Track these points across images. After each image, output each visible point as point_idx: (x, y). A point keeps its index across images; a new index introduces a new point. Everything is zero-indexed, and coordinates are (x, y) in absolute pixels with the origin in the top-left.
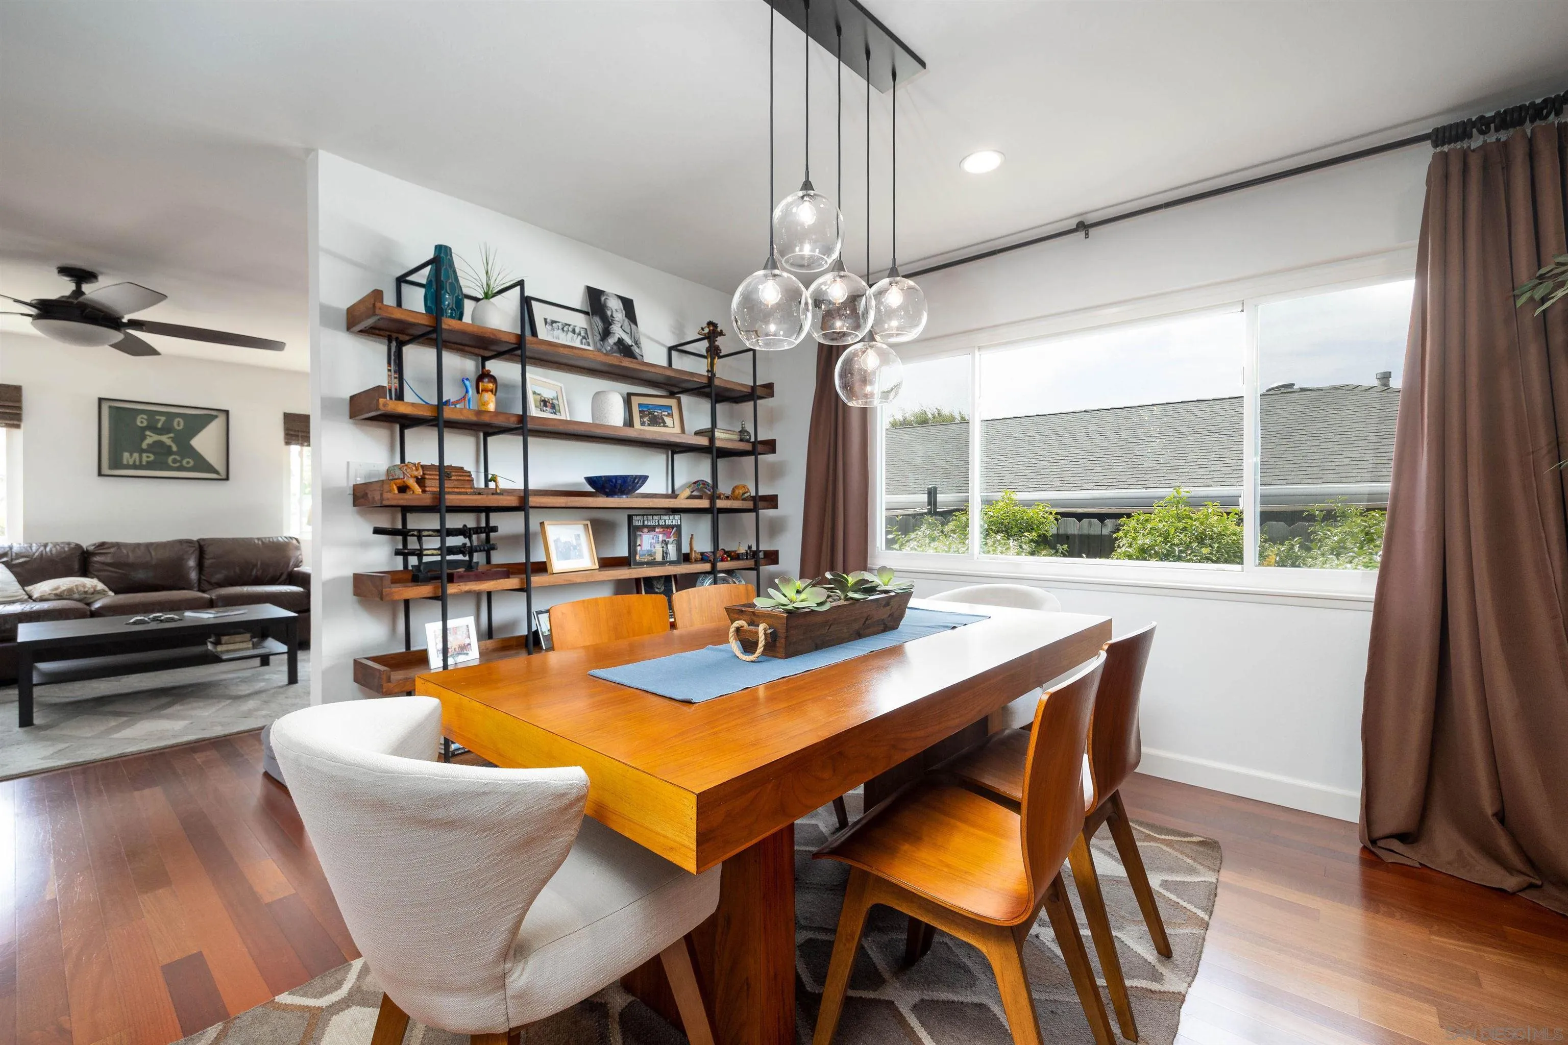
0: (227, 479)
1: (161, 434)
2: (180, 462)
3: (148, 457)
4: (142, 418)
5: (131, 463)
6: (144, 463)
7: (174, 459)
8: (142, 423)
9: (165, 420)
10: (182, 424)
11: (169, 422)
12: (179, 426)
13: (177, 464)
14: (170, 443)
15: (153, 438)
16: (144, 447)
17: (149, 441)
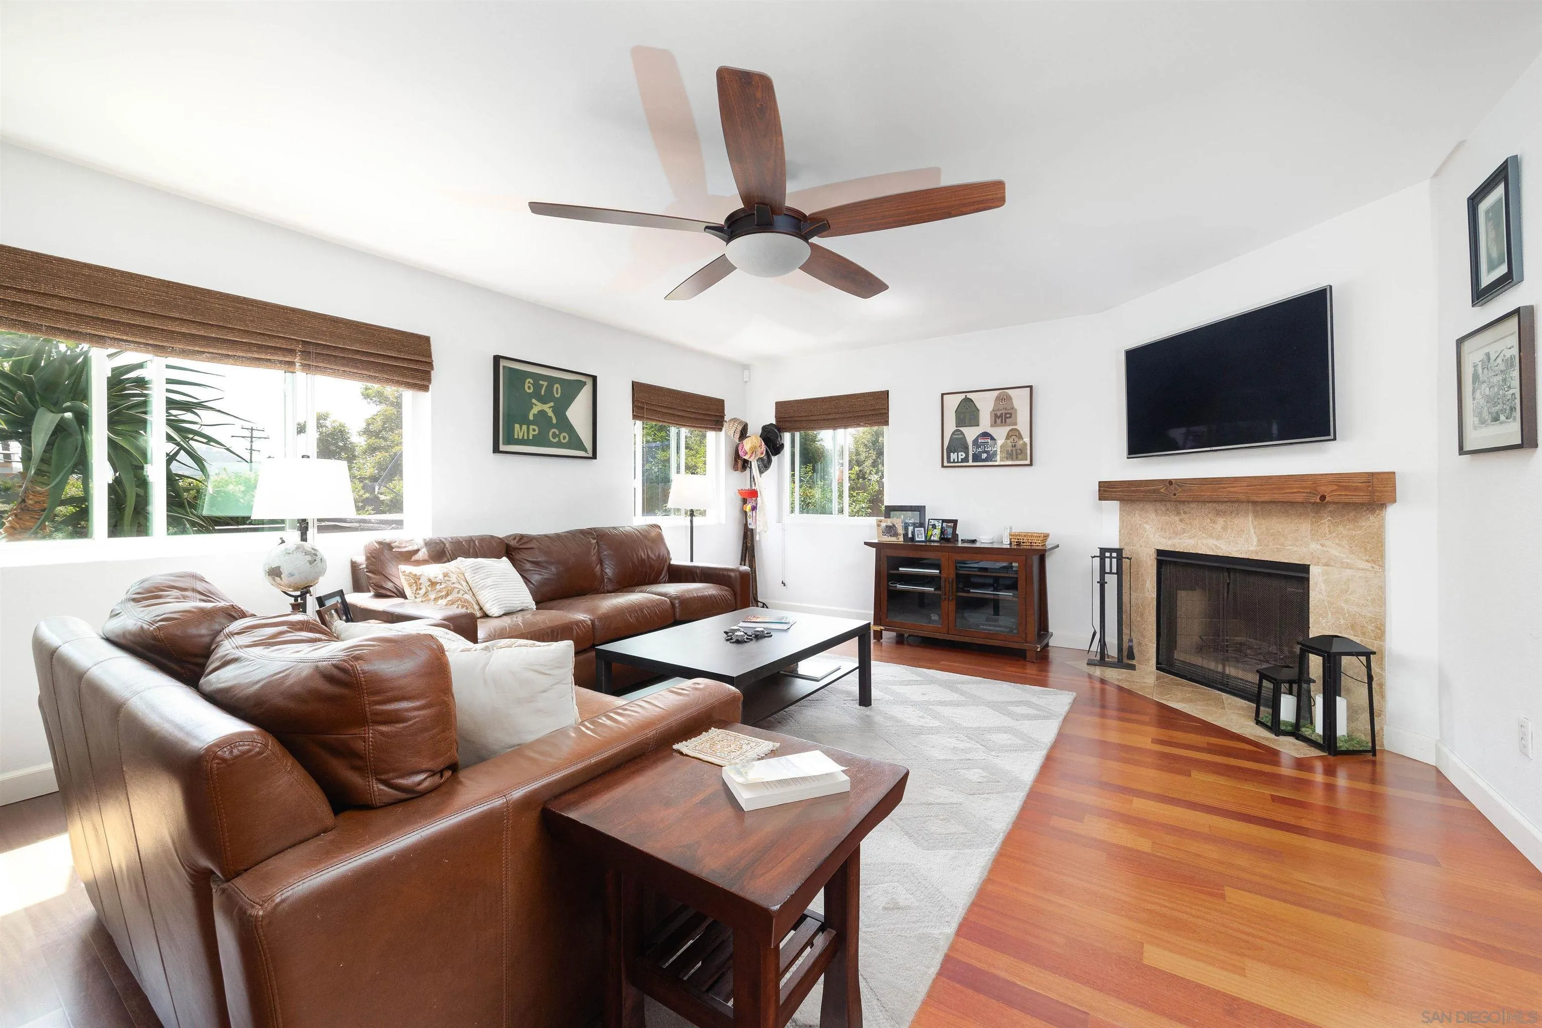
0: (593, 458)
1: (544, 403)
2: (558, 436)
3: (534, 430)
4: (529, 382)
5: (521, 437)
6: (531, 437)
7: (554, 433)
8: (529, 388)
9: (547, 386)
10: (559, 391)
11: (550, 388)
12: (557, 394)
13: (557, 439)
14: (551, 414)
15: (537, 407)
16: (531, 417)
17: (535, 410)
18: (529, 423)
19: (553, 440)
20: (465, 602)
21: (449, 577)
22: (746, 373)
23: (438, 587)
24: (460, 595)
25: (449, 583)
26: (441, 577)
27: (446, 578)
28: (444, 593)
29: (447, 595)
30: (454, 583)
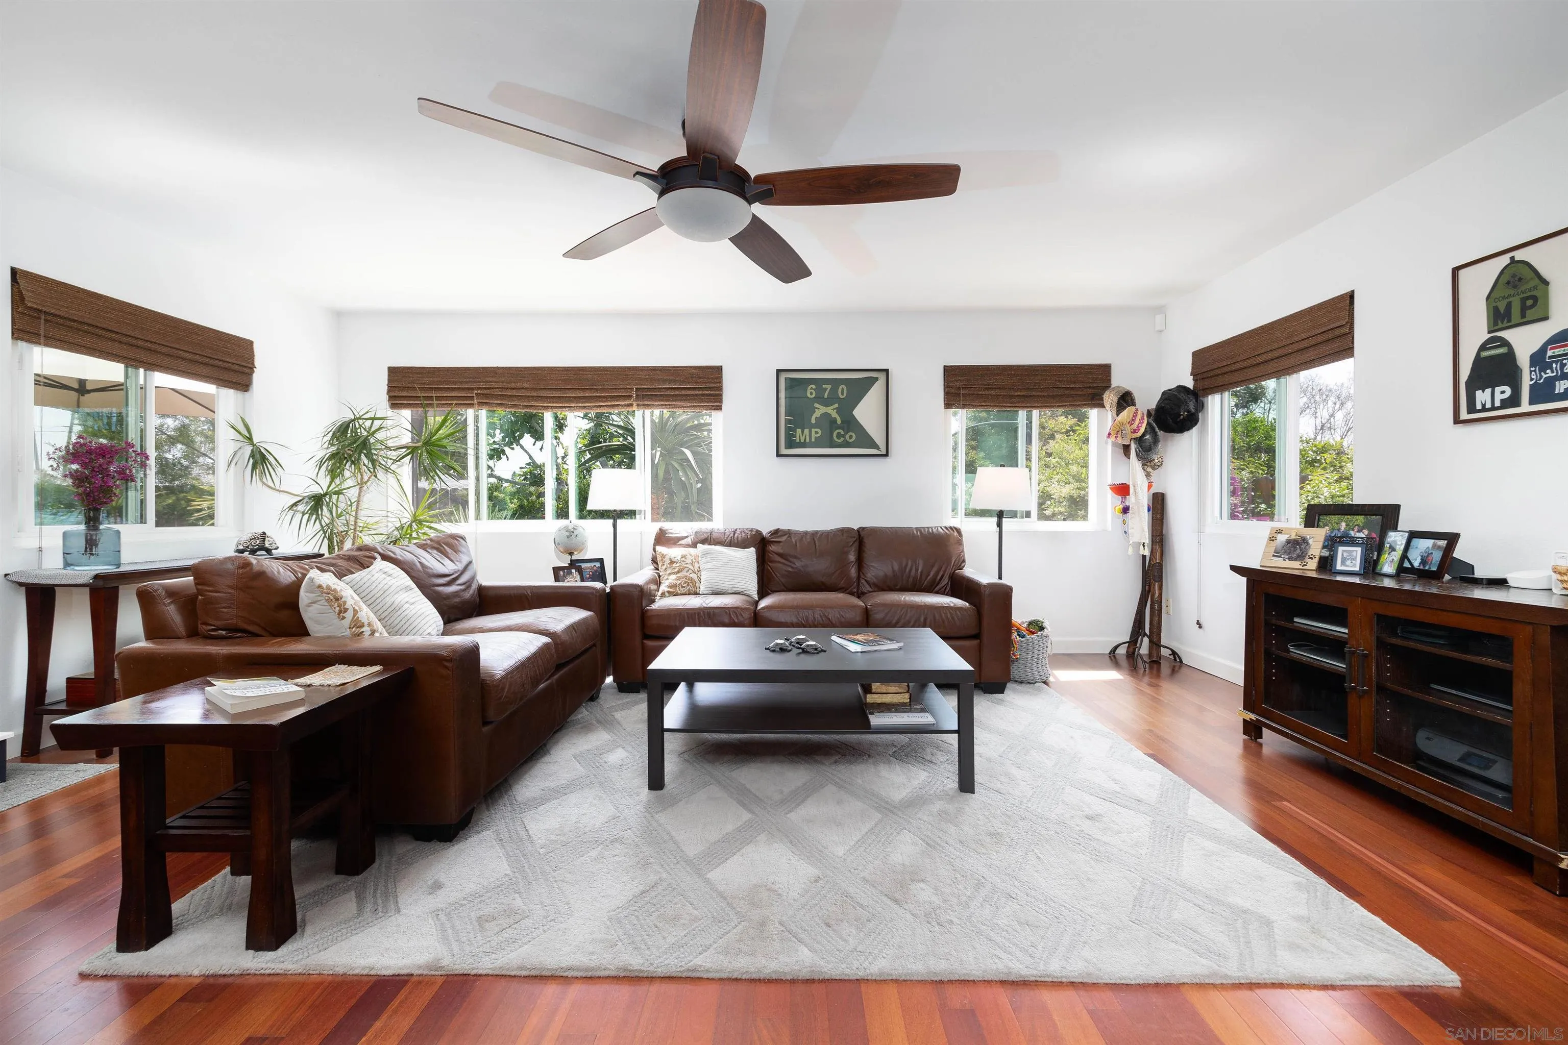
0: (887, 455)
1: (827, 406)
2: (843, 436)
3: (816, 433)
4: (811, 388)
5: (802, 441)
6: (813, 440)
7: (839, 434)
8: (811, 394)
9: (831, 388)
10: (845, 392)
11: (834, 390)
12: (843, 395)
13: (842, 439)
14: (834, 414)
15: (820, 410)
16: (813, 421)
17: (817, 414)
18: (811, 426)
19: (839, 441)
20: (689, 580)
21: (686, 559)
22: (1159, 318)
23: (674, 565)
24: (688, 574)
25: (683, 563)
26: (679, 558)
27: (683, 559)
28: (676, 570)
29: (678, 572)
30: (687, 564)
